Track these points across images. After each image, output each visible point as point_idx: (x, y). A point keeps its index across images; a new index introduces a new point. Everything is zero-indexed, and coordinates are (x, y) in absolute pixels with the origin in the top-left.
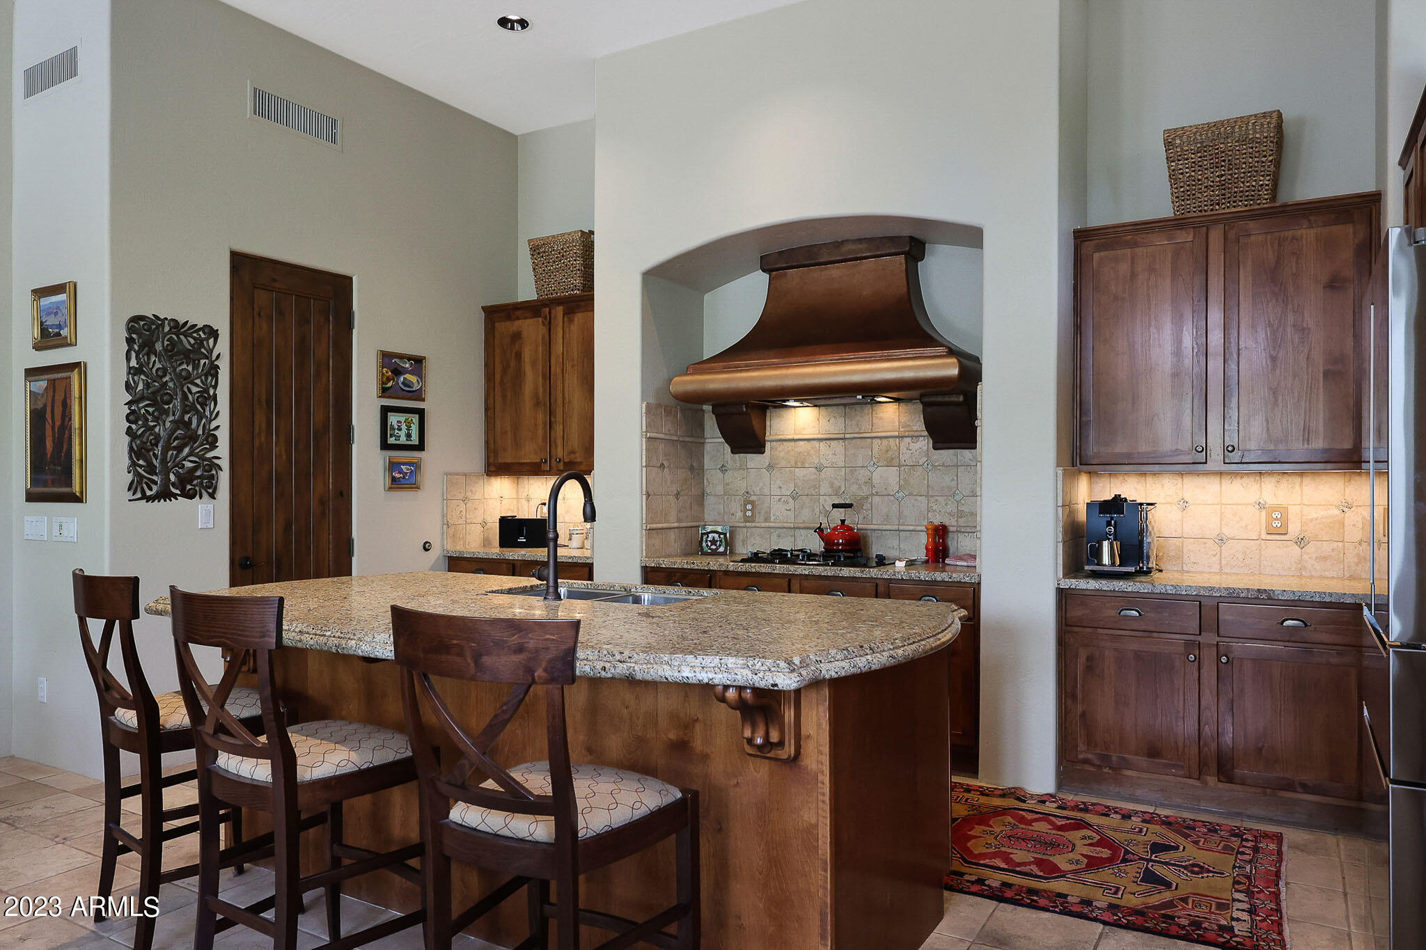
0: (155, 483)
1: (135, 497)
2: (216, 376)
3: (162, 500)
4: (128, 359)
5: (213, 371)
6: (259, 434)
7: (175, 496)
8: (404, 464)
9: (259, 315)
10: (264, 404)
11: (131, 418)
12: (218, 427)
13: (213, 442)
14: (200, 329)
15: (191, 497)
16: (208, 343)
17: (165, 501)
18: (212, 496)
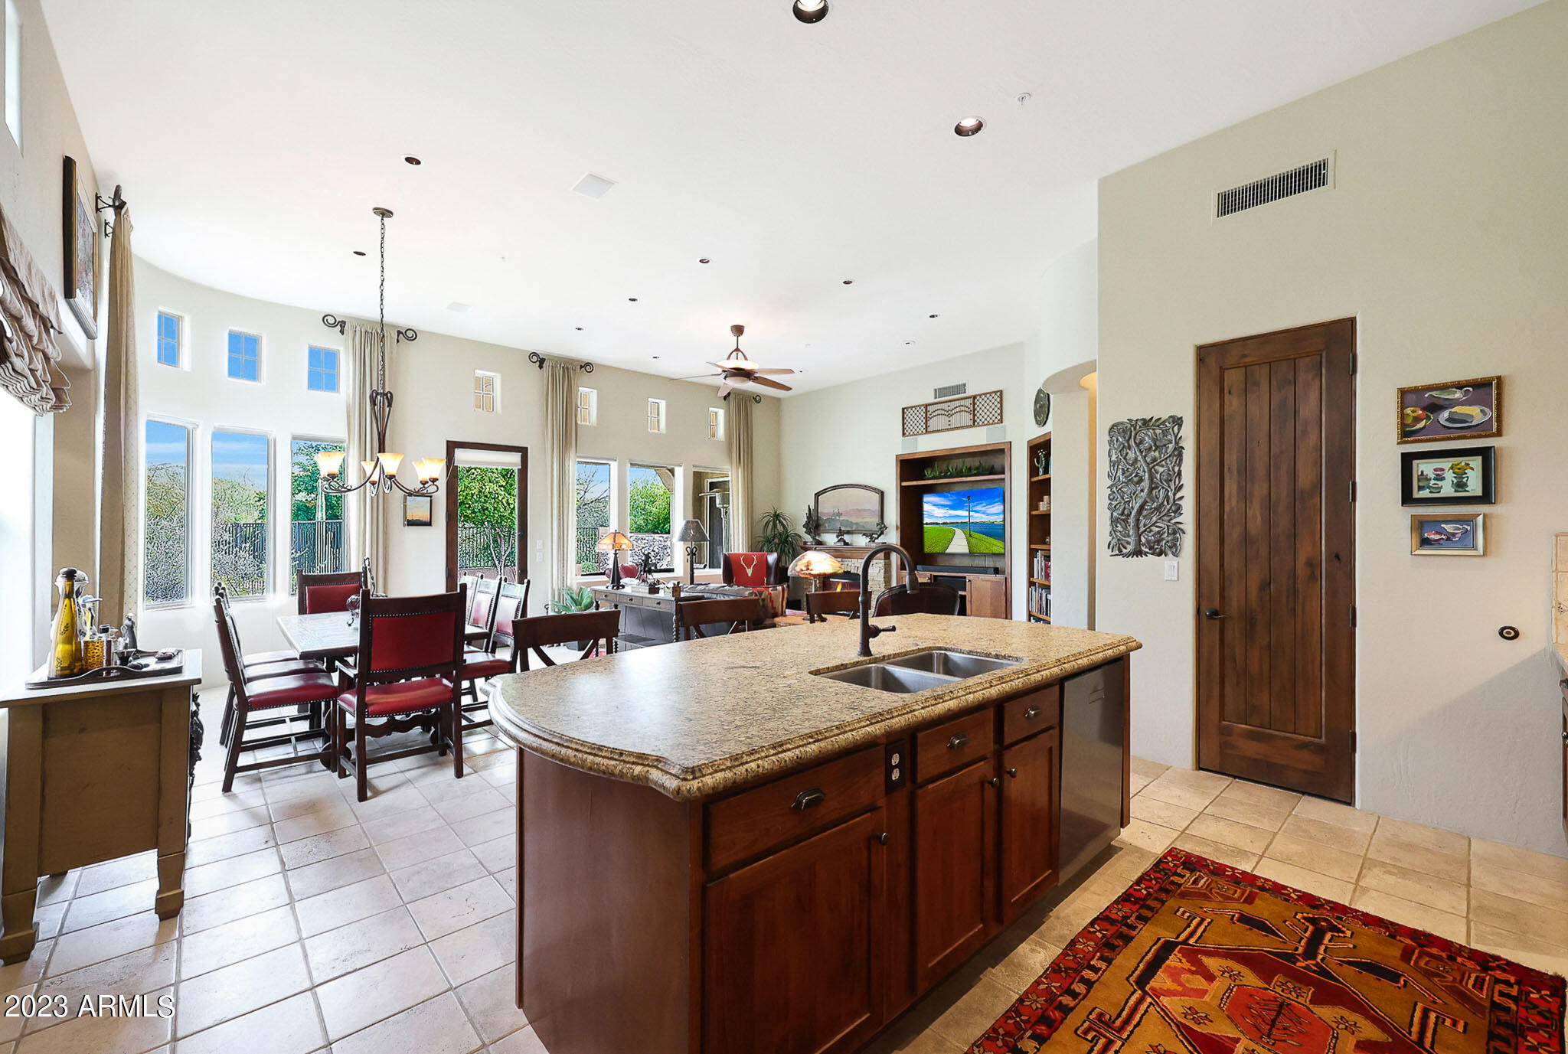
0: (1129, 543)
1: (1113, 554)
2: (1180, 456)
3: (1135, 557)
4: (1110, 456)
5: (1179, 451)
6: (1230, 499)
7: (1146, 554)
8: (1447, 522)
9: (1230, 393)
10: (1235, 473)
11: (1111, 497)
12: (1181, 498)
13: (1178, 510)
14: (1164, 422)
15: (1159, 555)
16: (1173, 430)
17: (1137, 557)
18: (1176, 555)
